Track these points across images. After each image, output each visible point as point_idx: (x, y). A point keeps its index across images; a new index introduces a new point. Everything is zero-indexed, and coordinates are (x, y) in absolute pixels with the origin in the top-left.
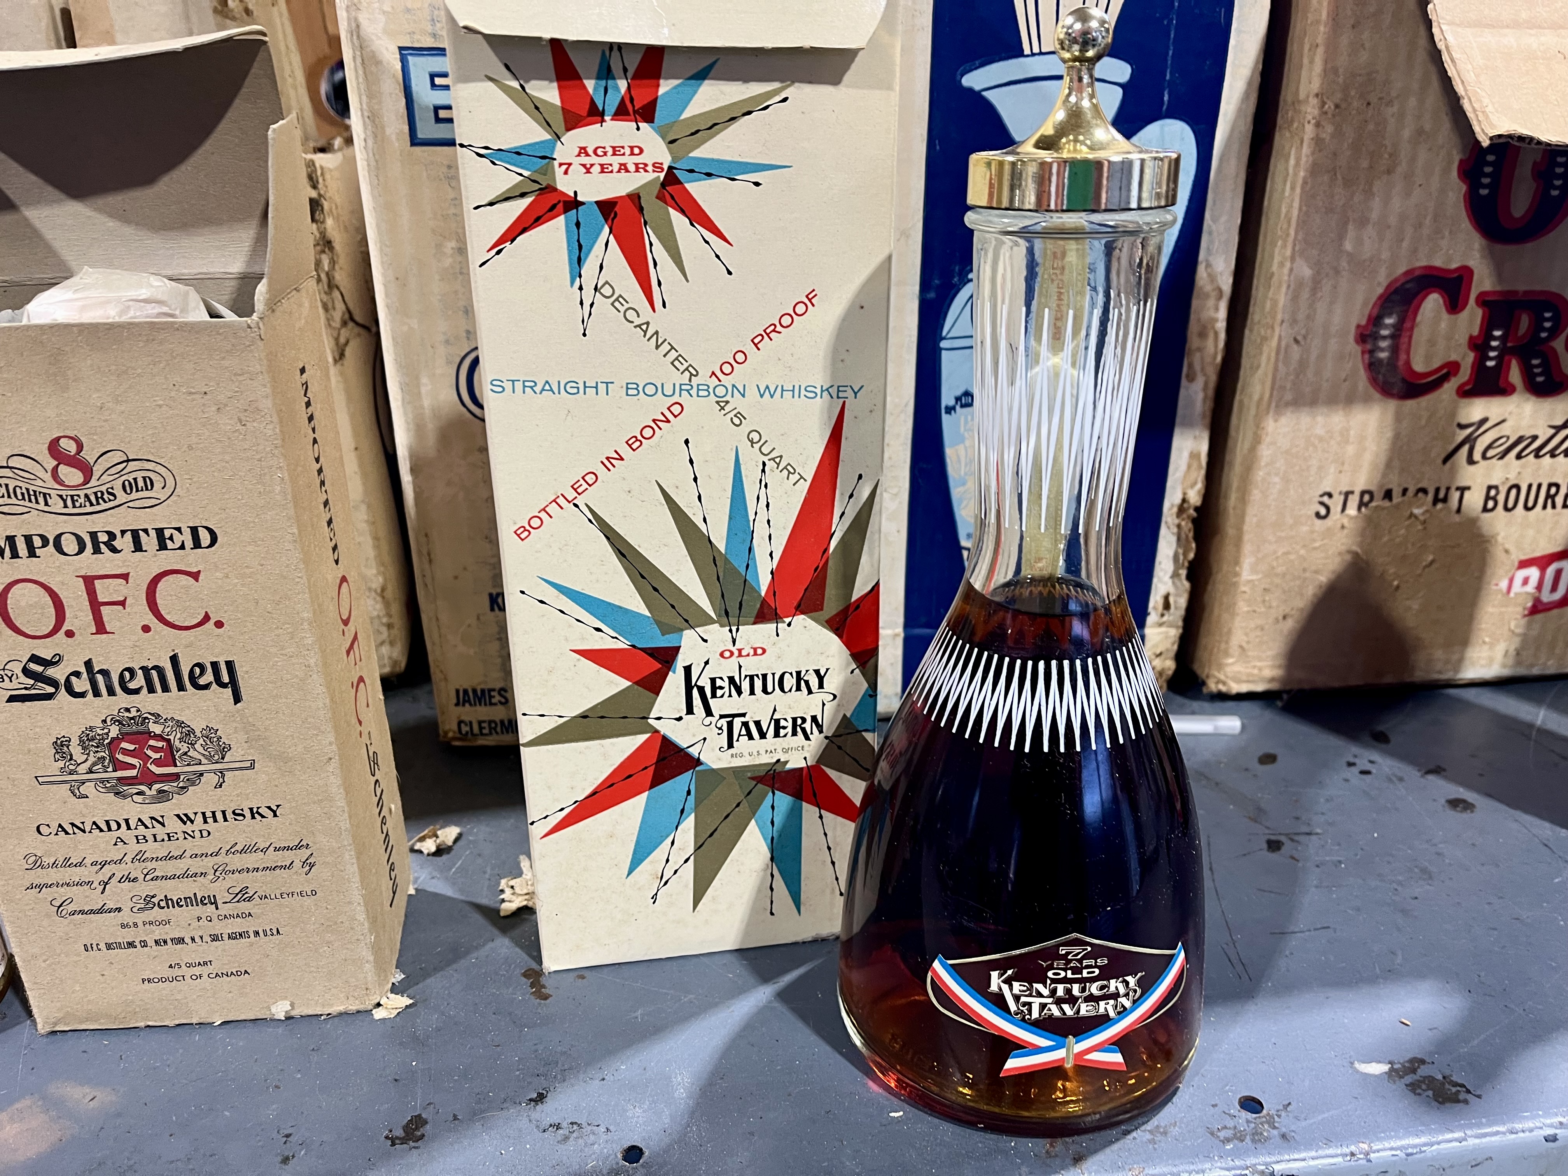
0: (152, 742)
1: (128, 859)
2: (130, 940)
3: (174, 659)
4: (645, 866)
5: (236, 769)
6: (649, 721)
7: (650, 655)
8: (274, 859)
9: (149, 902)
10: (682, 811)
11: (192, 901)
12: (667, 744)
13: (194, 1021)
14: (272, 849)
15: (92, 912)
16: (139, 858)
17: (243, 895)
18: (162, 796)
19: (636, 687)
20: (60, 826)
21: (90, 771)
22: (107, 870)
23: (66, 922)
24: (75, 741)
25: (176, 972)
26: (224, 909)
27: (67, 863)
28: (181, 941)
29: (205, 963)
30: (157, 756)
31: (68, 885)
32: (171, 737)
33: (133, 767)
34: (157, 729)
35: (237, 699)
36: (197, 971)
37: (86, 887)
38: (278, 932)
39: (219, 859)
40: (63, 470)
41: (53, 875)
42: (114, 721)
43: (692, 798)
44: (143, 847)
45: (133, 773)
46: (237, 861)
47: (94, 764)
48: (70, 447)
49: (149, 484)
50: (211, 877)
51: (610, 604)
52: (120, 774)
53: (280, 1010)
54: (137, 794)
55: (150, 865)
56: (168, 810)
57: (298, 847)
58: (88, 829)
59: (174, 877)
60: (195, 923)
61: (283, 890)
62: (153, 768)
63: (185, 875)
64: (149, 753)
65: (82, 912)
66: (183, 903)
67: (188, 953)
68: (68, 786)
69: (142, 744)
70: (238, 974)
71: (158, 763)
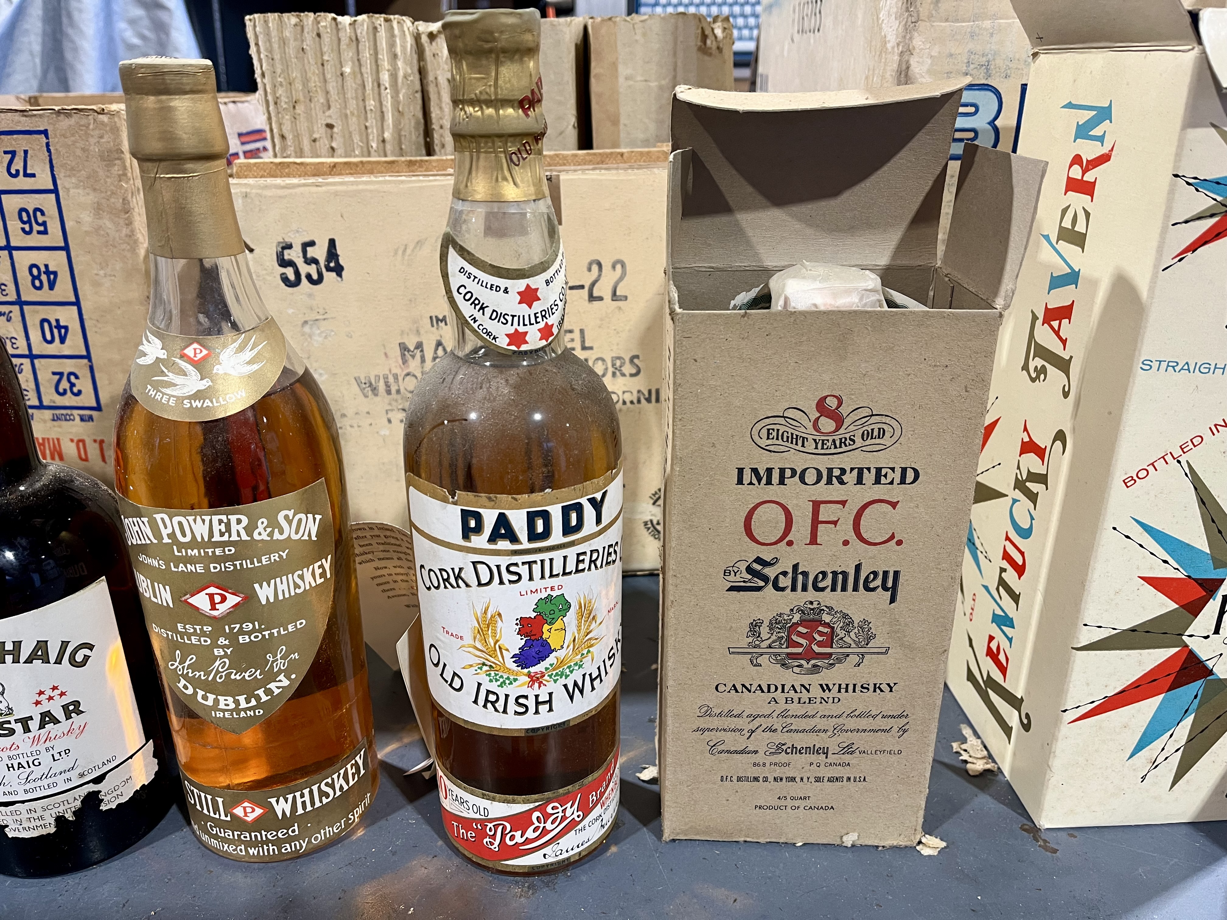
0: (820, 629)
1: (775, 715)
2: (756, 776)
3: (858, 568)
4: (1145, 753)
5: (874, 653)
6: (1184, 637)
7: (1200, 585)
8: (880, 723)
9: (780, 748)
10: (1186, 711)
11: (809, 750)
12: (1192, 655)
13: (781, 841)
14: (881, 716)
15: (736, 752)
16: (783, 715)
17: (848, 750)
18: (816, 669)
19: (1181, 609)
20: (734, 686)
21: (770, 647)
22: (756, 723)
23: (715, 757)
24: (766, 623)
25: (783, 803)
26: (832, 758)
27: (730, 714)
28: (793, 779)
29: (805, 798)
30: (821, 639)
31: (725, 730)
32: (836, 626)
33: (801, 645)
34: (826, 618)
35: (893, 600)
36: (797, 803)
37: (738, 733)
38: (864, 780)
39: (840, 721)
40: (823, 420)
41: (715, 723)
42: (799, 610)
43: (1197, 701)
44: (788, 706)
45: (800, 650)
46: (852, 723)
47: (774, 642)
48: (832, 403)
49: (882, 433)
50: (829, 734)
51: (1181, 541)
52: (789, 650)
53: (848, 840)
54: (797, 666)
55: (789, 721)
56: (814, 680)
57: (900, 716)
58: (753, 690)
59: (803, 731)
60: (807, 767)
61: (879, 748)
62: (815, 648)
63: (812, 731)
64: (816, 636)
65: (729, 752)
66: (804, 751)
67: (796, 789)
68: (750, 656)
69: (813, 629)
70: (826, 808)
71: (820, 644)
